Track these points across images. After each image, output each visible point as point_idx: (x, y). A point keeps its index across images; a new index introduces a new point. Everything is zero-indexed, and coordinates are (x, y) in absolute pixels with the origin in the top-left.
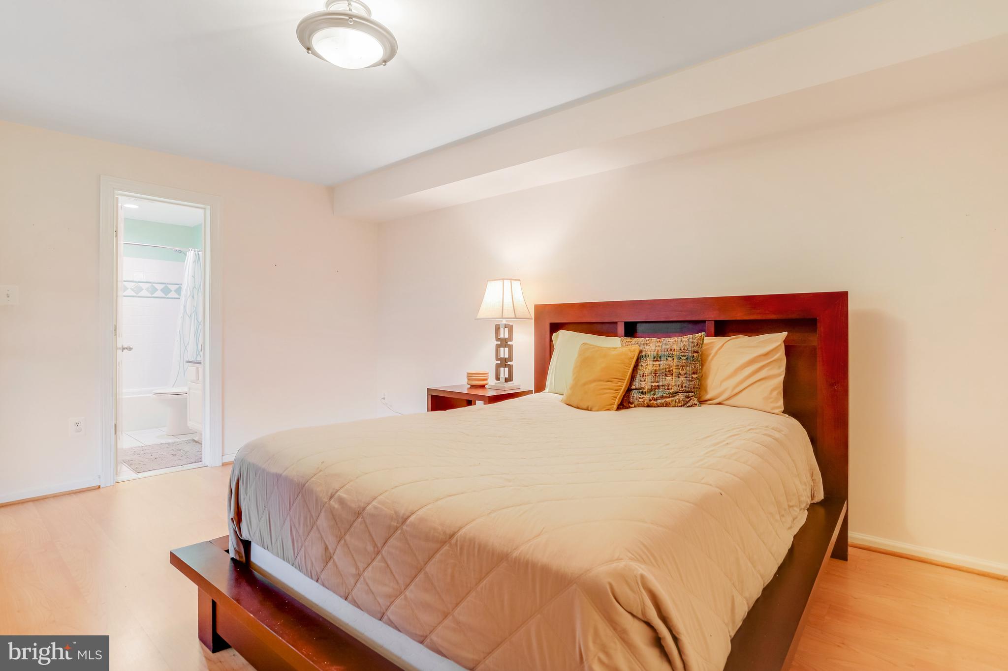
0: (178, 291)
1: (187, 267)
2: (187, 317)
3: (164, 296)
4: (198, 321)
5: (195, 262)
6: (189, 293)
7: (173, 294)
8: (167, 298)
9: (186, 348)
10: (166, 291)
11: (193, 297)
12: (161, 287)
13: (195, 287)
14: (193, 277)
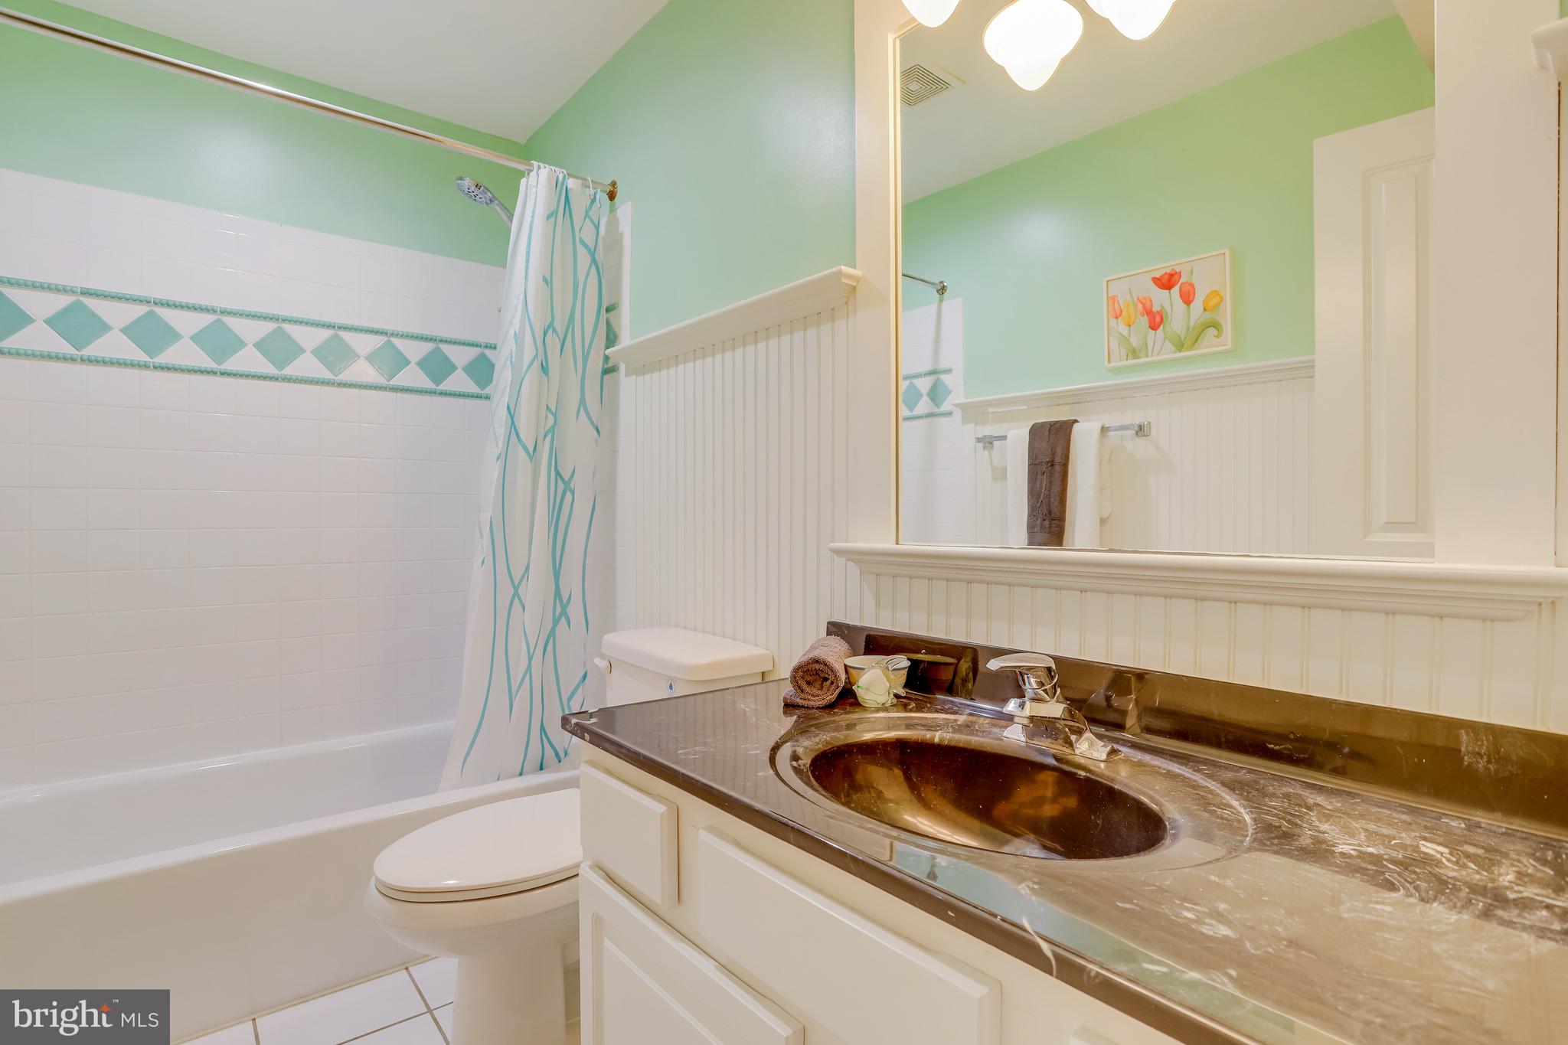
0: (482, 370)
1: (524, 239)
2: (521, 451)
3: (429, 384)
4: (558, 474)
5: (552, 215)
6: (529, 352)
7: (459, 381)
8: (441, 394)
9: (516, 594)
10: (437, 367)
11: (544, 369)
12: (417, 351)
13: (551, 325)
14: (547, 281)
